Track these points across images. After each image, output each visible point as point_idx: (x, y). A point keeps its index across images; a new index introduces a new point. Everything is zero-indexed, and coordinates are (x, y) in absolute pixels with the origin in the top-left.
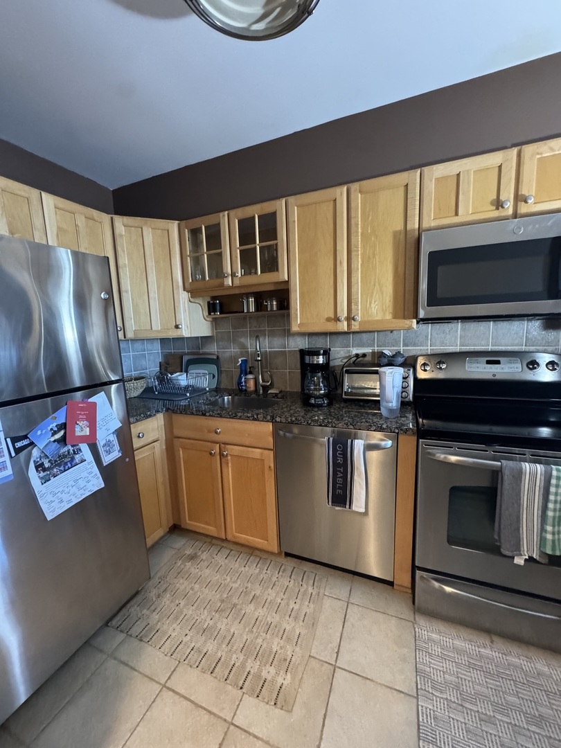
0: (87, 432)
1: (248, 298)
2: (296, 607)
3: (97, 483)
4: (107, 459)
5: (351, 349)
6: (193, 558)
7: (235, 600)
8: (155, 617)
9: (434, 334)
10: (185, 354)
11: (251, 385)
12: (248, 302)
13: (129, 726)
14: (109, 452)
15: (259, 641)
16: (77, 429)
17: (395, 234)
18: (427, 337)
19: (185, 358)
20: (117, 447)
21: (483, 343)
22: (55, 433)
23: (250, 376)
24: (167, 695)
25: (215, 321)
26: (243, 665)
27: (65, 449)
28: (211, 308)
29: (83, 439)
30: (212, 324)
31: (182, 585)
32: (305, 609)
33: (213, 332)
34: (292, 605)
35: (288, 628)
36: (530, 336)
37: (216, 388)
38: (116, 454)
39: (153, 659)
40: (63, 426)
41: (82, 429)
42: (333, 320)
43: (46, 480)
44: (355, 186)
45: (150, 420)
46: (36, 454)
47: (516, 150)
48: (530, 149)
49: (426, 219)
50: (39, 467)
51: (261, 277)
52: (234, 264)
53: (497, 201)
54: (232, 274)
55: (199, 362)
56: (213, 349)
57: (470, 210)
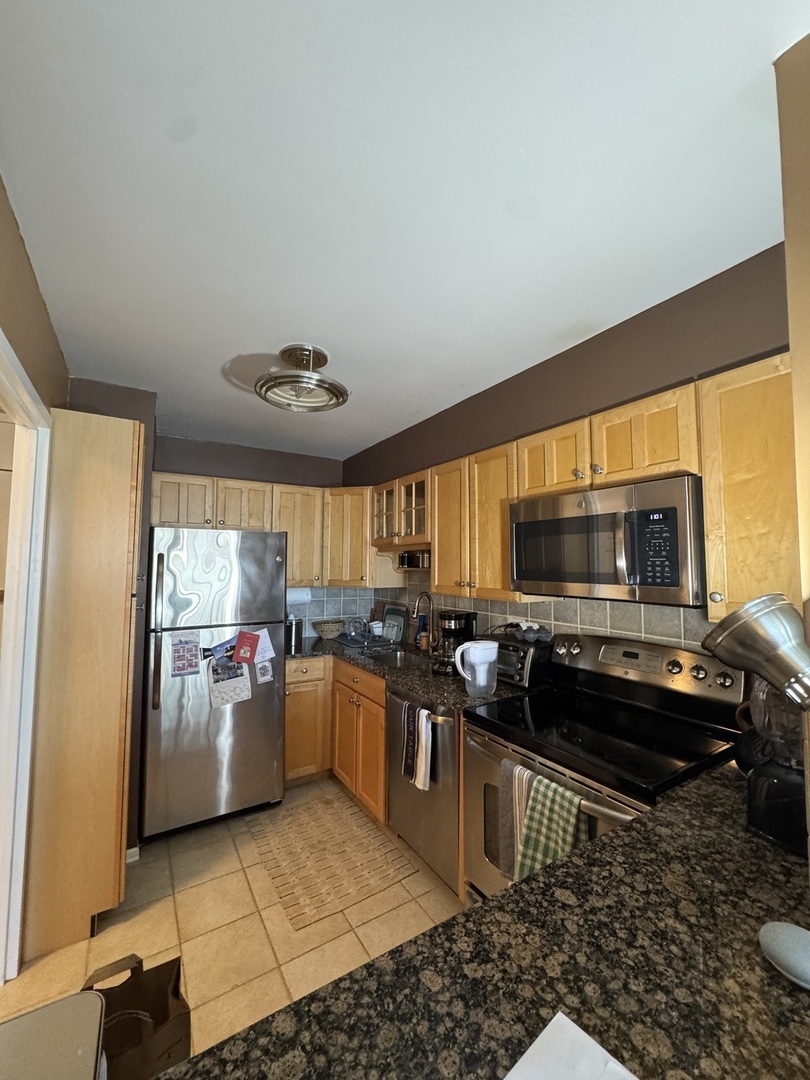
0: (248, 655)
1: (423, 554)
2: (367, 875)
3: (247, 694)
4: (262, 680)
5: (508, 616)
6: (328, 803)
7: (328, 846)
8: (271, 828)
9: (583, 609)
10: (387, 603)
11: (424, 641)
12: (423, 557)
13: (211, 876)
14: (263, 675)
15: (318, 880)
16: (242, 651)
17: (502, 502)
18: (576, 611)
19: (387, 607)
20: (270, 673)
21: (635, 627)
22: (228, 651)
23: (423, 634)
24: (241, 874)
25: (406, 572)
26: (294, 887)
27: (232, 664)
28: (402, 561)
29: (246, 660)
30: (405, 577)
31: (304, 817)
32: (372, 881)
33: (405, 581)
34: (365, 873)
35: (345, 884)
36: (689, 627)
37: (402, 641)
38: (268, 678)
39: (250, 851)
40: (232, 648)
41: (244, 652)
42: (460, 585)
43: (217, 681)
44: (473, 458)
45: (316, 659)
46: (214, 662)
47: (587, 420)
48: (597, 419)
49: (523, 488)
50: (215, 671)
51: (415, 538)
52: (400, 525)
53: (575, 473)
54: (398, 535)
55: (394, 612)
56: (405, 600)
57: (555, 478)
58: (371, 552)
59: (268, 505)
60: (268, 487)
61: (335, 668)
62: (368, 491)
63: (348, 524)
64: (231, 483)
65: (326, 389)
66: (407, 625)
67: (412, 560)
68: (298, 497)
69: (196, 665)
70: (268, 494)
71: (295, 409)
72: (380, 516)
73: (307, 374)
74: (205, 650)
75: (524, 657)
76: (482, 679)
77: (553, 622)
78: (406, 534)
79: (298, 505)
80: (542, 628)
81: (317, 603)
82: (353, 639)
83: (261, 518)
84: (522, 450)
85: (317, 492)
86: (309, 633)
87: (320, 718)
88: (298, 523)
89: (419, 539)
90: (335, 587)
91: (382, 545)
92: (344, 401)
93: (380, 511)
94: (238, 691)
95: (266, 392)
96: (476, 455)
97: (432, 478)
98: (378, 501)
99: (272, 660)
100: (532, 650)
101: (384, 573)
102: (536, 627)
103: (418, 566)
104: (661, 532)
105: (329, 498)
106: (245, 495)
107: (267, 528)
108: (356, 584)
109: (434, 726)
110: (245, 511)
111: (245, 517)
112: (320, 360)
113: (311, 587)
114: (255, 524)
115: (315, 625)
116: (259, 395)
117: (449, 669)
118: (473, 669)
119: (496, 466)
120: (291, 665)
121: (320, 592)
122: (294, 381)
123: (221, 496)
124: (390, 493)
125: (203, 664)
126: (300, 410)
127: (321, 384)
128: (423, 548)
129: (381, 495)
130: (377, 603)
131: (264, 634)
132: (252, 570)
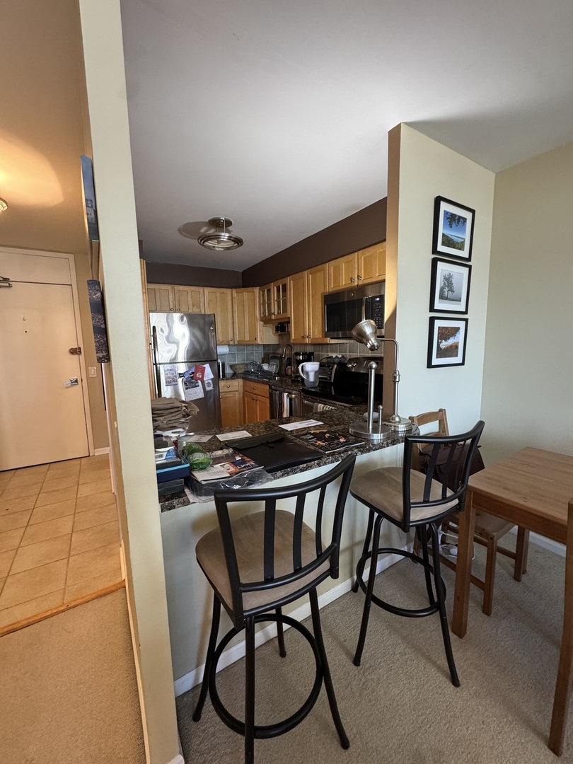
0: (201, 376)
1: (287, 324)
3: (201, 395)
4: (208, 389)
5: (328, 353)
10: (270, 353)
11: (290, 370)
12: (287, 326)
14: (209, 386)
16: (197, 374)
17: (322, 294)
18: (358, 348)
19: (270, 355)
20: (212, 386)
22: (191, 374)
23: (289, 367)
25: (280, 335)
27: (193, 381)
28: (277, 329)
29: (200, 379)
30: (279, 338)
33: (279, 341)
37: (278, 372)
38: (211, 388)
40: (193, 373)
41: (199, 375)
42: (303, 337)
43: (187, 389)
44: (309, 271)
45: (234, 381)
46: (185, 380)
47: (356, 253)
48: (360, 252)
49: (331, 288)
50: (185, 384)
51: (282, 315)
52: (274, 309)
53: (351, 279)
54: (274, 314)
55: (274, 358)
56: (280, 351)
57: (344, 283)
58: (260, 324)
59: (202, 300)
60: (201, 289)
61: (244, 385)
62: (257, 290)
63: (246, 309)
64: (181, 288)
65: (233, 241)
66: (281, 364)
67: (282, 327)
68: (218, 294)
69: (177, 381)
70: (202, 293)
71: (218, 249)
72: (264, 305)
73: (223, 234)
74: (180, 374)
75: (332, 369)
76: (312, 378)
77: (348, 354)
78: (278, 313)
79: (219, 299)
80: (343, 356)
81: (232, 354)
82: (252, 372)
83: (199, 307)
84: (329, 267)
85: (228, 291)
86: (229, 371)
87: (238, 410)
88: (219, 309)
89: (284, 316)
90: (241, 345)
91: (266, 320)
92: (242, 245)
93: (264, 301)
94: (197, 393)
95: (204, 242)
96: (311, 269)
97: (290, 282)
98: (263, 296)
99: (212, 379)
100: (336, 366)
101: (267, 336)
102: (340, 356)
103: (285, 331)
104: (379, 306)
105: (235, 295)
106: (189, 294)
107: (203, 312)
108: (252, 345)
109: (291, 400)
110: (190, 303)
111: (191, 307)
112: (229, 223)
113: (229, 345)
114: (196, 311)
115: (231, 367)
116: (200, 244)
117: (299, 379)
118: (307, 374)
119: (319, 275)
120: (222, 383)
121: (233, 348)
122: (217, 237)
123: (177, 295)
125: (180, 380)
126: (220, 249)
127: (230, 238)
128: (287, 320)
129: (264, 292)
130: (265, 354)
131: (207, 366)
132: (198, 334)
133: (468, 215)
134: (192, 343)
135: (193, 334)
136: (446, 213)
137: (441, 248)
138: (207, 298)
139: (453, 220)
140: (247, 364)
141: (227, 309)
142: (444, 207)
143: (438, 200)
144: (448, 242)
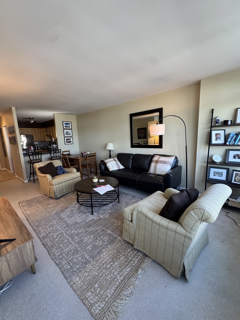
0: (30, 149)
40: (28, 148)
52: (48, 133)
58: (46, 137)
62: (44, 128)
63: (42, 133)
70: (29, 129)
73: (32, 121)
74: (25, 149)
79: (34, 131)
81: (39, 144)
88: (34, 133)
89: (50, 135)
93: (46, 131)
99: (34, 150)
107: (30, 134)
108: (44, 141)
110: (26, 132)
113: (38, 142)
114: (28, 134)
115: (40, 147)
121: (40, 142)
123: (22, 130)
124: (50, 128)
129: (46, 129)
131: (32, 147)
132: (29, 139)
133: (70, 123)
134: (27, 142)
135: (27, 140)
136: (65, 123)
137: (64, 128)
138: (30, 131)
139: (66, 124)
140: (44, 147)
141: (37, 133)
142: (64, 122)
143: (63, 122)
144: (66, 127)
